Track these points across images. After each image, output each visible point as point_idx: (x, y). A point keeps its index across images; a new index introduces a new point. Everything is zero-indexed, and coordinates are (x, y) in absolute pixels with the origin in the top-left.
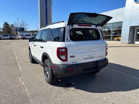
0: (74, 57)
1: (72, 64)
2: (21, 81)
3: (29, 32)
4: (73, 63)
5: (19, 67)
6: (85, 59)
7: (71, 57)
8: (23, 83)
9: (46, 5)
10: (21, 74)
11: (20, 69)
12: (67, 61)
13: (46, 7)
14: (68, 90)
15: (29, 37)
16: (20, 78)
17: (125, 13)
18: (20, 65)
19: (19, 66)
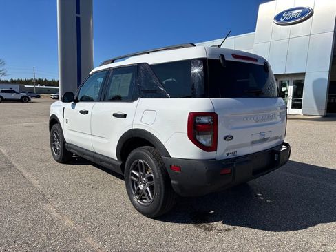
0: (232, 137)
1: (225, 157)
2: (56, 215)
3: (6, 82)
4: (227, 154)
5: (27, 175)
6: (253, 143)
7: (225, 138)
8: (68, 222)
9: (78, 12)
10: (44, 195)
11: (35, 182)
12: (216, 150)
13: (77, 15)
14: (210, 230)
15: (14, 96)
16: (49, 207)
17: (255, 45)
18: (28, 170)
19: (24, 172)
